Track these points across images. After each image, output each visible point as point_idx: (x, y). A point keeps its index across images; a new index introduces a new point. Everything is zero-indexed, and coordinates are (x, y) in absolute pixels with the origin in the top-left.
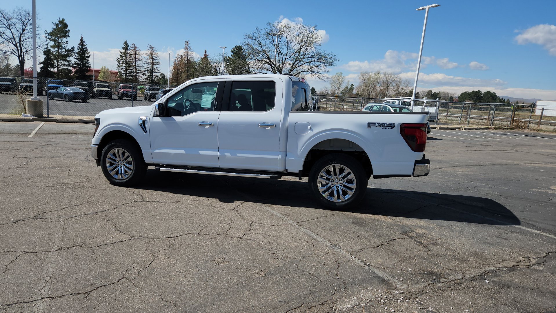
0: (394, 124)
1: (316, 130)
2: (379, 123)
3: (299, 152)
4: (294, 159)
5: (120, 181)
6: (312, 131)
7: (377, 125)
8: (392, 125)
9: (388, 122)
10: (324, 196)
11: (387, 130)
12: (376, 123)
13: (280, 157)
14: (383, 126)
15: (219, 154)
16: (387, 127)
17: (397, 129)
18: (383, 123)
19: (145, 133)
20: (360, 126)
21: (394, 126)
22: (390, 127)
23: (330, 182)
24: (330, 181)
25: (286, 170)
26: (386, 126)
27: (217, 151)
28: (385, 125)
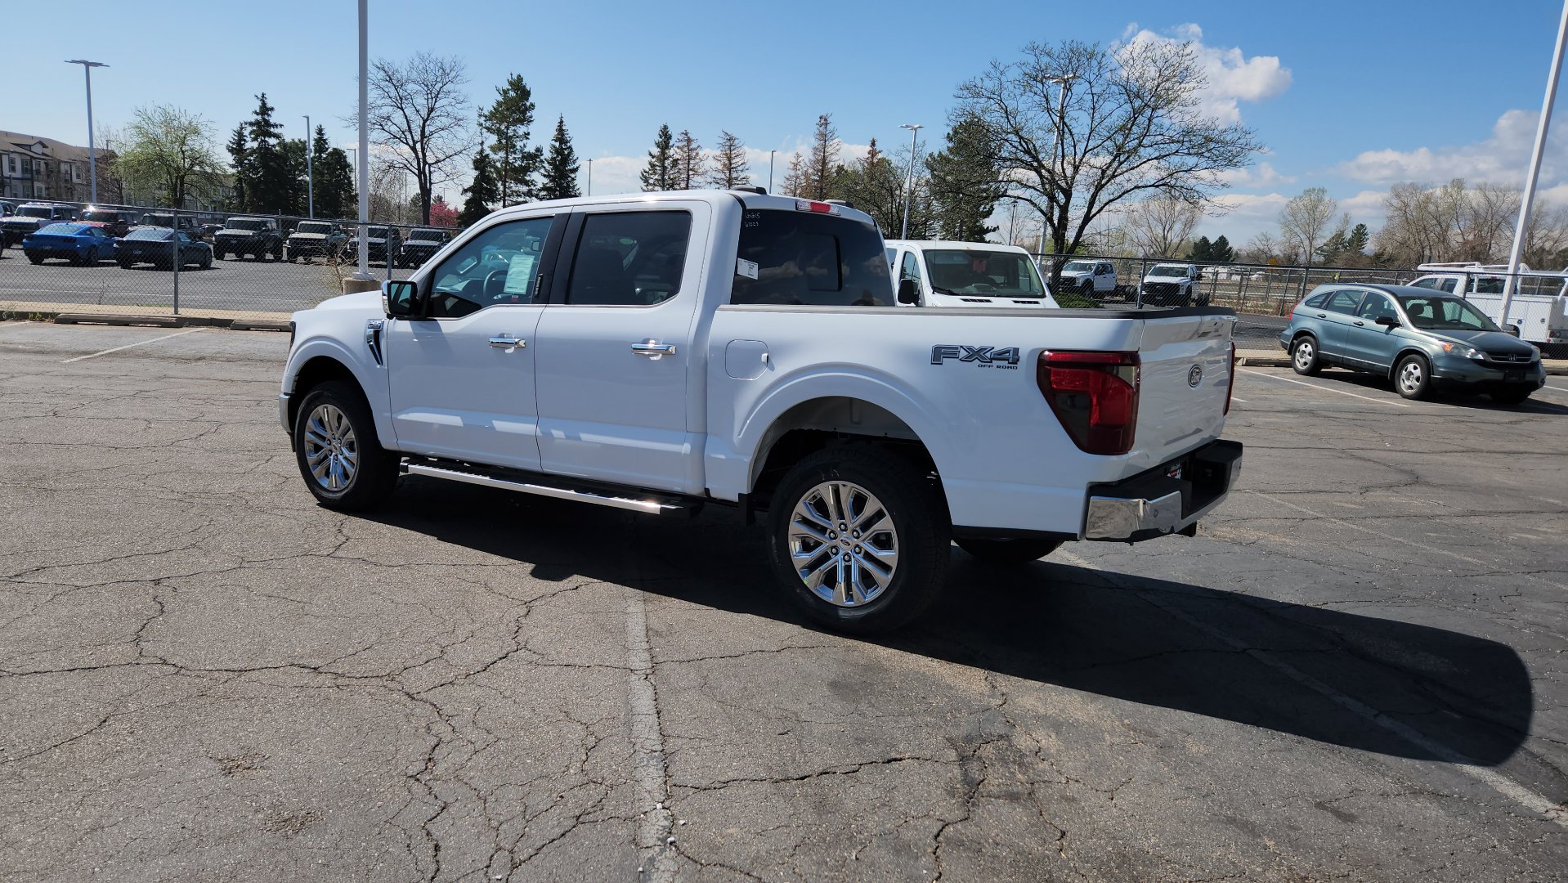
0: (1016, 350)
1: (783, 368)
2: (969, 349)
3: (737, 438)
4: (723, 457)
5: (331, 495)
6: (772, 369)
7: (963, 353)
8: (1010, 357)
9: (999, 347)
10: (806, 582)
11: (995, 374)
12: (961, 347)
13: (686, 448)
14: (982, 360)
15: (539, 433)
16: (995, 363)
17: (1026, 372)
18: (981, 350)
19: (378, 366)
20: (909, 354)
21: (1018, 360)
22: (1005, 363)
23: (826, 538)
24: (827, 535)
25: (707, 491)
26: (992, 359)
27: (534, 424)
28: (988, 355)
